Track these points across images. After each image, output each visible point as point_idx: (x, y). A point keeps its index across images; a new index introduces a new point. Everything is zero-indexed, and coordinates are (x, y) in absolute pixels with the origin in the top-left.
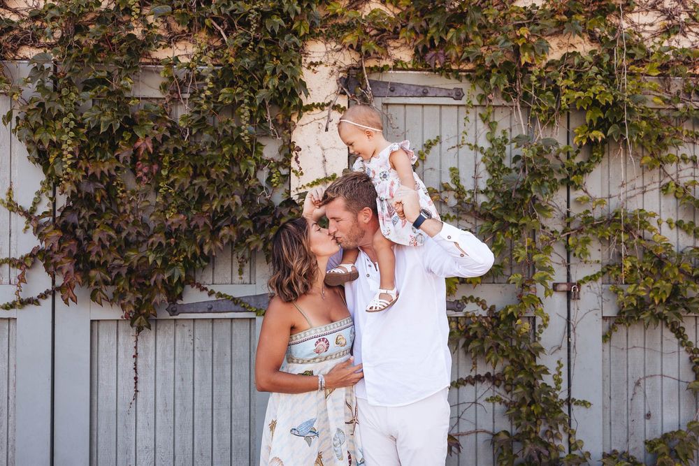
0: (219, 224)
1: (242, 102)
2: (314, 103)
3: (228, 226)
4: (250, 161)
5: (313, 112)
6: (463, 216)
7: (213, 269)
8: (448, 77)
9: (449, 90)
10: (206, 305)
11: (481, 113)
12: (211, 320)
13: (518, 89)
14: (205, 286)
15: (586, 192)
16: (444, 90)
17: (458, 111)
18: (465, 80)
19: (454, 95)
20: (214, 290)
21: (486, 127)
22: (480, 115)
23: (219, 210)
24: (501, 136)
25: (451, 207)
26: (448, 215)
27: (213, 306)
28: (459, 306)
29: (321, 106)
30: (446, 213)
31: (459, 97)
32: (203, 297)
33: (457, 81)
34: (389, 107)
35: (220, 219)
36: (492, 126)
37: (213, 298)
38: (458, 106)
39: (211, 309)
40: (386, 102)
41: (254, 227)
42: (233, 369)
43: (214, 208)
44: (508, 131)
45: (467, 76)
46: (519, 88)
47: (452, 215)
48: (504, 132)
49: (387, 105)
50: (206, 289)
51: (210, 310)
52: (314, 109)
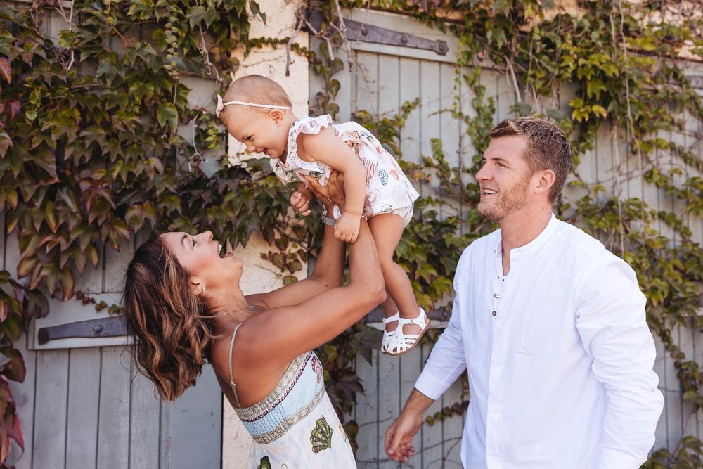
0: (124, 200)
1: (165, 20)
2: (263, 38)
3: (140, 204)
4: (169, 110)
5: (260, 50)
6: (446, 200)
7: (104, 268)
8: (429, 25)
9: (432, 42)
10: (92, 325)
11: (467, 74)
12: (99, 349)
13: (514, 49)
14: (91, 296)
15: (577, 176)
16: (425, 42)
17: (440, 69)
18: (448, 32)
19: (437, 49)
20: (106, 302)
21: (471, 92)
22: (466, 78)
23: (124, 178)
24: (488, 104)
25: (433, 188)
26: (430, 197)
27: (104, 326)
28: (445, 314)
29: (274, 43)
30: (428, 195)
31: (442, 52)
32: (89, 313)
33: (441, 33)
34: (359, 55)
35: (125, 192)
36: (478, 91)
37: (104, 314)
38: (441, 63)
39: (99, 331)
40: (357, 48)
41: (184, 205)
42: (133, 421)
43: (115, 175)
44: (495, 99)
45: (452, 28)
46: (516, 48)
47: (434, 197)
48: (491, 100)
49: (356, 51)
50: (93, 301)
51: (98, 334)
52: (263, 45)
